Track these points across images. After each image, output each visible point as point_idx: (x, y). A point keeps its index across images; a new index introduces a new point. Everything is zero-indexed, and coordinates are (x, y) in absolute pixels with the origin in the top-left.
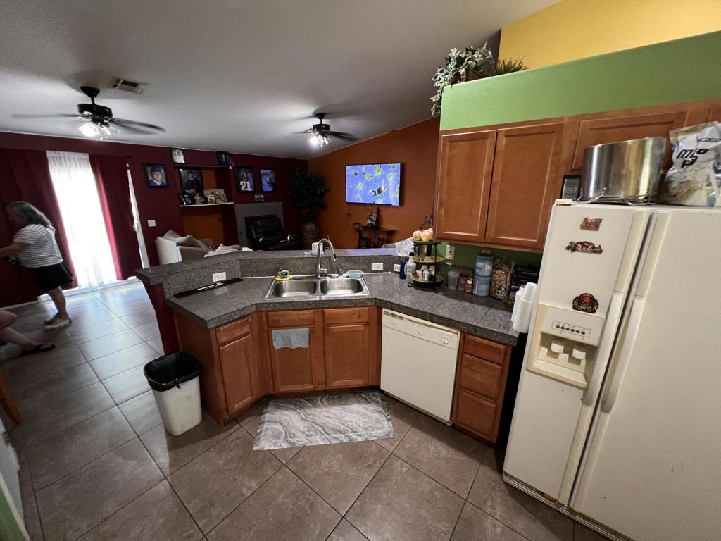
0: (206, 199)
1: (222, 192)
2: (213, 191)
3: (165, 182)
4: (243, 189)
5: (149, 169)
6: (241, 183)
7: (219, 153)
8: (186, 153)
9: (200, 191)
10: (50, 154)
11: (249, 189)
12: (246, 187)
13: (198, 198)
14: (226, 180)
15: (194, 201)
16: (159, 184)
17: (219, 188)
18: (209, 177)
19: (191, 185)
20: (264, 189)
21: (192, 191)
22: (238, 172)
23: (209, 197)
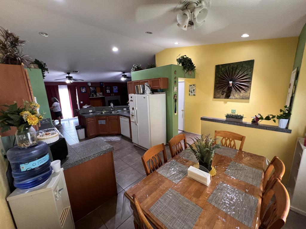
0: (97, 95)
1: (102, 93)
2: (99, 93)
3: (85, 91)
4: (107, 92)
5: (81, 88)
6: (107, 91)
7: (101, 83)
8: (91, 83)
9: (95, 93)
10: (59, 86)
11: (109, 92)
13: (94, 95)
14: (103, 90)
15: (93, 96)
16: (84, 92)
18: (98, 89)
19: (93, 92)
20: (114, 92)
21: (93, 93)
22: (106, 87)
23: (98, 95)
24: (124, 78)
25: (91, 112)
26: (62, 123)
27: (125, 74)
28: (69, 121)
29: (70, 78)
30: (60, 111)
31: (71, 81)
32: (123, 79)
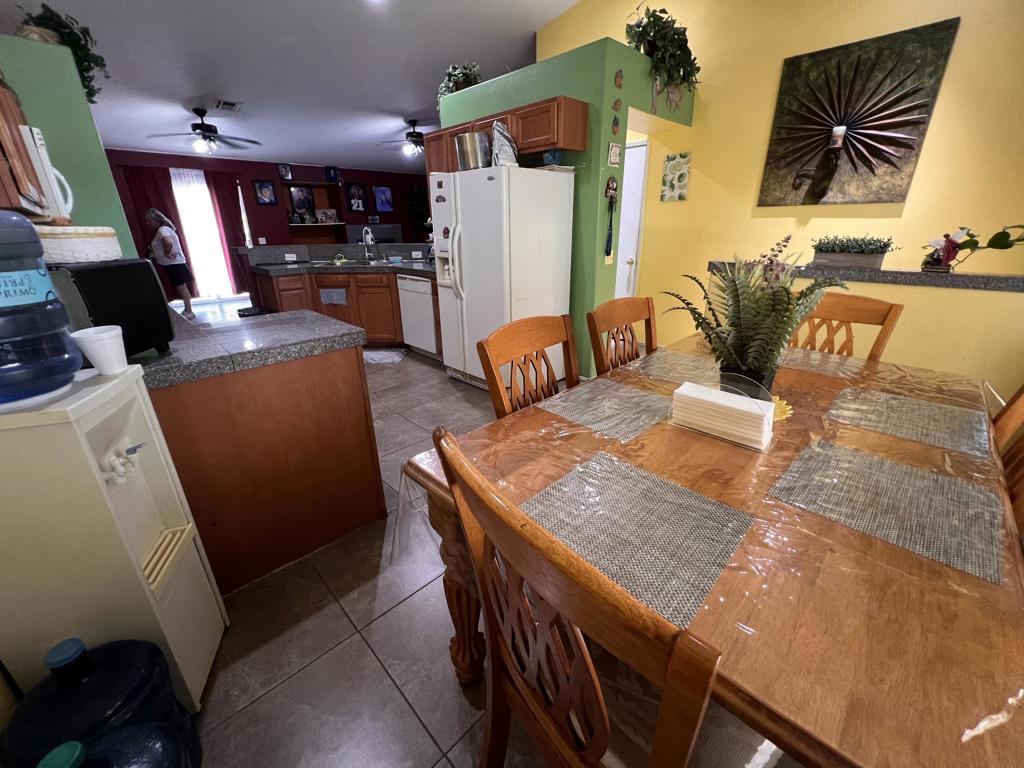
0: (317, 219)
1: (334, 211)
2: (325, 210)
3: (273, 198)
4: (354, 208)
5: (257, 185)
6: (353, 202)
7: (328, 168)
8: (294, 169)
9: (312, 211)
10: (172, 171)
11: (361, 208)
12: (358, 207)
13: (307, 217)
14: (337, 201)
15: (303, 221)
16: (267, 200)
17: (331, 207)
18: (321, 196)
19: (302, 203)
20: (379, 209)
21: (303, 210)
22: (349, 189)
23: (319, 218)
24: (413, 146)
25: (294, 263)
26: (195, 310)
27: (418, 129)
28: (220, 307)
29: (208, 132)
30: (183, 264)
31: (212, 144)
32: (410, 150)
